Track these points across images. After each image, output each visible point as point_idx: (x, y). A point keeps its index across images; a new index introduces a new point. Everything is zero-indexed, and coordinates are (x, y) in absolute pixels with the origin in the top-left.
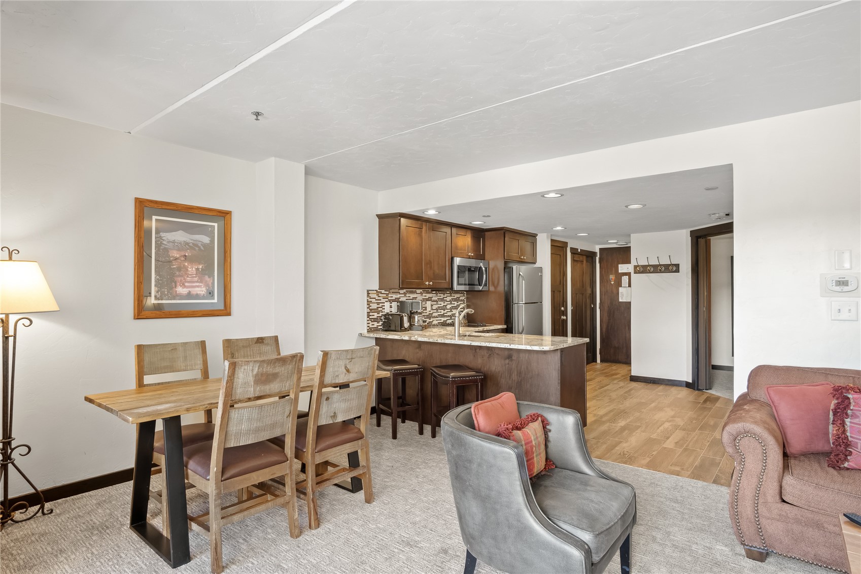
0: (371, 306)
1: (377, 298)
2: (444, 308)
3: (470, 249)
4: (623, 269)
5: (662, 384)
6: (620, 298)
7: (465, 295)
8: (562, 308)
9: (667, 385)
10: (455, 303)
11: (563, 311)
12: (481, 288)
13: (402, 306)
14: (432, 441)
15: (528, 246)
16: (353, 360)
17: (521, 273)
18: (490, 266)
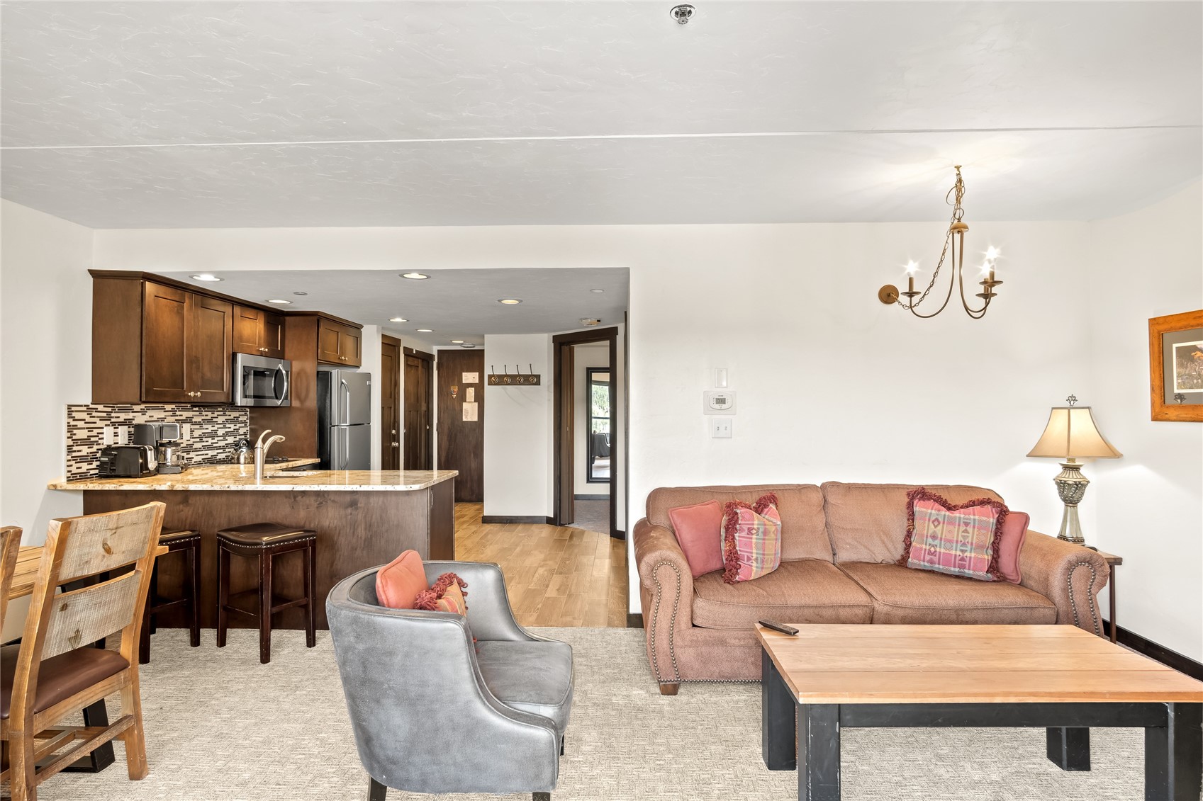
0: (75, 434)
1: (88, 419)
2: (213, 435)
3: (262, 341)
4: (468, 379)
5: (519, 523)
6: (464, 416)
7: (248, 413)
8: (394, 432)
9: (525, 523)
10: (232, 426)
11: (394, 435)
12: (279, 402)
13: (140, 432)
14: (221, 652)
15: (349, 343)
16: (119, 530)
17: (343, 381)
18: (294, 370)
